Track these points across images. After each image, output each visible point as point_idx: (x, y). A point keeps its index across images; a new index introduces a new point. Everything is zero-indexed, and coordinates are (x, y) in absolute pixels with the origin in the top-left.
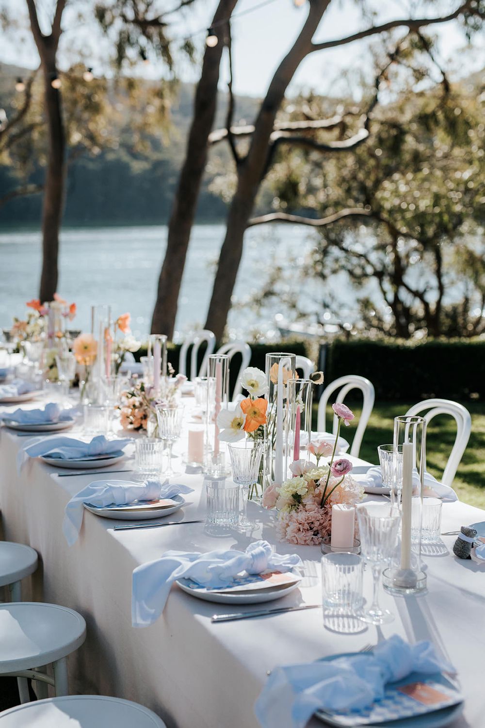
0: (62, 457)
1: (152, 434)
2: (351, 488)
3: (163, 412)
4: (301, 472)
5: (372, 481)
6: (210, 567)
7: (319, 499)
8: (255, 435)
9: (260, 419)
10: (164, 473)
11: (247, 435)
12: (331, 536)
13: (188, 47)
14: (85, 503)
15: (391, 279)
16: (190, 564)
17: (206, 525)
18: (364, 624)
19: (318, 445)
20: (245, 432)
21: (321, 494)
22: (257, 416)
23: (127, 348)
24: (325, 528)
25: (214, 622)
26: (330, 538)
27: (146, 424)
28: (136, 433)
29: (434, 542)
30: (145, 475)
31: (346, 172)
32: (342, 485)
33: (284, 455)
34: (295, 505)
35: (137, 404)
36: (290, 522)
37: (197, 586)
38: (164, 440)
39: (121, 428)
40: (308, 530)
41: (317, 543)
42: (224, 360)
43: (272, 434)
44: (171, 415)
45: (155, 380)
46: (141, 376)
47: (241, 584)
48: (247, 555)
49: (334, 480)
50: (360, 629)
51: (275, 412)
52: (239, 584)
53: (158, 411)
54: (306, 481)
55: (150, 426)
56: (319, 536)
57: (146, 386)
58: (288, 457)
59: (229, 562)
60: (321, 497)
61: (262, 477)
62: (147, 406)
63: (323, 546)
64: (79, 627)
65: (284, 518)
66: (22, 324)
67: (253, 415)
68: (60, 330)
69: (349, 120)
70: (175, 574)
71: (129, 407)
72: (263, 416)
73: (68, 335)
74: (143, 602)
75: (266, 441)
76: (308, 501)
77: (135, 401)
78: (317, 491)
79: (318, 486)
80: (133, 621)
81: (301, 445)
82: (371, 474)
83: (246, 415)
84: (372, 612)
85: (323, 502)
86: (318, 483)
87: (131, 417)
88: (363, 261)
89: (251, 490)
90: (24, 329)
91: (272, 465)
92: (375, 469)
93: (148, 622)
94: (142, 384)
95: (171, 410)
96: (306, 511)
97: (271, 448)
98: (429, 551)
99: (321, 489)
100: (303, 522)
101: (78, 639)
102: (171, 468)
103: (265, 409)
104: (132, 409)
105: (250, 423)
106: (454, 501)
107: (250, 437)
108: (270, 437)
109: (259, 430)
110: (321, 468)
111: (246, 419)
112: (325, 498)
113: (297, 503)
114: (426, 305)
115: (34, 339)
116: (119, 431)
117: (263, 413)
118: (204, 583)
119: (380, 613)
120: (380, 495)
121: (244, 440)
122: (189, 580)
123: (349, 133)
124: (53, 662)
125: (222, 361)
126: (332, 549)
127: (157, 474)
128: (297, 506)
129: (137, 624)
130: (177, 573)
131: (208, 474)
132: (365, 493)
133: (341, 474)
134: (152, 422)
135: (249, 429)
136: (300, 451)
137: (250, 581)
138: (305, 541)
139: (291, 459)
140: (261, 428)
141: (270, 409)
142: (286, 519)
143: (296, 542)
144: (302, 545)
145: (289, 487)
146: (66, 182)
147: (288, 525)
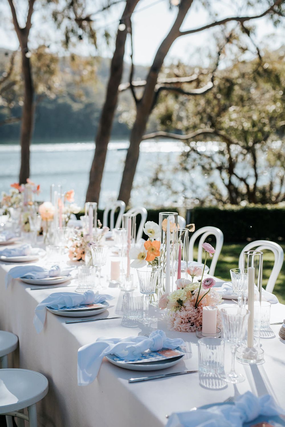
0: (33, 278)
1: (88, 263)
2: (215, 296)
3: (95, 250)
4: (182, 286)
5: (225, 291)
6: (127, 347)
7: (194, 303)
8: (153, 264)
9: (156, 253)
10: (96, 287)
11: (147, 263)
12: (202, 326)
13: (107, 35)
14: (47, 307)
15: (227, 171)
16: (114, 345)
17: (123, 320)
18: (225, 383)
19: (192, 269)
20: (147, 261)
21: (195, 300)
22: (154, 251)
23: (72, 211)
24: (198, 321)
25: (131, 382)
26: (202, 327)
27: (84, 257)
28: (78, 262)
29: (266, 329)
30: (84, 288)
31: (200, 108)
32: (209, 294)
33: (171, 276)
34: (179, 307)
35: (79, 245)
36: (176, 318)
37: (119, 359)
38: (96, 267)
39: (69, 259)
40: (187, 322)
41: (193, 331)
42: (132, 217)
43: (163, 262)
44: (100, 252)
45: (90, 230)
46: (80, 228)
47: (147, 357)
48: (150, 339)
49: (204, 290)
50: (223, 387)
51: (165, 249)
52: (145, 358)
53: (92, 249)
54: (186, 291)
55: (87, 258)
56: (195, 326)
57: (85, 233)
58: (174, 277)
59: (139, 344)
60: (195, 302)
61: (158, 289)
62: (85, 246)
63: (197, 333)
64: (44, 384)
65: (172, 315)
66: (8, 197)
67: (151, 251)
68: (31, 201)
69: (201, 77)
70: (105, 352)
71: (74, 247)
72: (158, 251)
73: (36, 204)
74: (85, 370)
75: (160, 267)
76: (188, 305)
77: (77, 243)
78: (193, 298)
79: (193, 295)
80: (78, 382)
81: (182, 269)
82: (224, 287)
83: (147, 251)
84: (230, 375)
85: (197, 305)
86: (193, 293)
87: (75, 253)
88: (210, 160)
89: (151, 298)
90: (10, 201)
91: (164, 282)
92: (227, 283)
93: (88, 383)
94: (82, 232)
95: (100, 249)
96: (186, 311)
97: (163, 271)
98: (263, 335)
99: (195, 297)
100: (184, 317)
101: (43, 392)
102: (100, 284)
103: (159, 248)
104: (76, 248)
105: (150, 256)
106: (276, 303)
107: (149, 264)
108: (162, 265)
109: (155, 260)
110: (194, 283)
111: (147, 253)
112: (198, 302)
113: (180, 306)
114: (248, 186)
115: (15, 206)
116: (68, 262)
117: (158, 250)
118: (123, 357)
119: (236, 376)
120: (231, 300)
121: (146, 266)
122: (114, 356)
123: (201, 84)
124: (28, 407)
125: (131, 218)
126: (203, 334)
127: (91, 288)
128: (180, 308)
129: (80, 384)
130: (106, 351)
131: (123, 288)
132: (223, 299)
133: (208, 287)
134: (88, 256)
135: (149, 260)
136: (181, 273)
137: (153, 356)
138: (186, 329)
139: (175, 278)
140: (156, 259)
141: (162, 247)
142: (173, 316)
143: (180, 330)
144: (184, 332)
145: (175, 296)
146: (35, 116)
147: (175, 320)
